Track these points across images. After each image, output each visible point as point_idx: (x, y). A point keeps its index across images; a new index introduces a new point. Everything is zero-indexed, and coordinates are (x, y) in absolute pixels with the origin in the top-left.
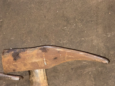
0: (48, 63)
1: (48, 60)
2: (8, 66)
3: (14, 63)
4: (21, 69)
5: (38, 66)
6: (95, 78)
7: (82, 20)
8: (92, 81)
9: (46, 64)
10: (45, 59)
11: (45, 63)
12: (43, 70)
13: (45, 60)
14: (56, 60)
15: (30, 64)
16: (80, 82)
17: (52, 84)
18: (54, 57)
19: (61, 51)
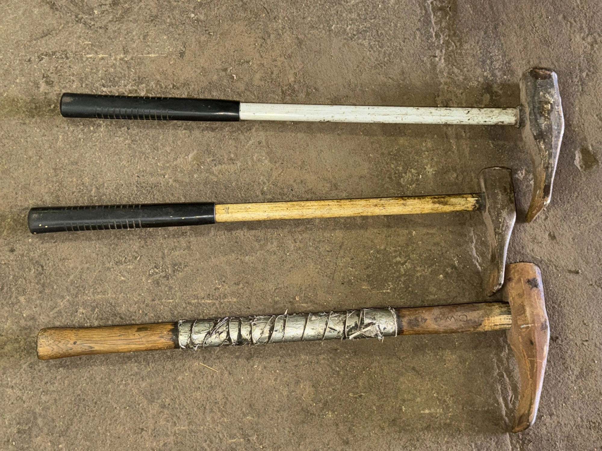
0: (524, 330)
1: (528, 330)
2: (518, 271)
3: (522, 279)
4: (513, 288)
5: (519, 315)
6: (487, 411)
7: (583, 402)
8: (483, 407)
9: (522, 327)
10: (530, 325)
11: (525, 326)
12: (510, 323)
13: (528, 327)
14: (529, 343)
15: (522, 302)
16: (481, 387)
17: (479, 341)
18: (533, 341)
19: (543, 353)
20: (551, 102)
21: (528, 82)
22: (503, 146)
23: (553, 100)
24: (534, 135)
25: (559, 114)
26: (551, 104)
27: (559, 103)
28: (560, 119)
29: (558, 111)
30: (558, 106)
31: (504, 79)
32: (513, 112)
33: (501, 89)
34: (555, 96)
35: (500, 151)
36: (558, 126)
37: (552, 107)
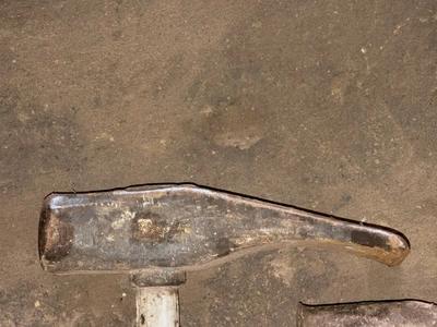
20: (133, 216)
21: (77, 266)
22: (216, 313)
23: (128, 212)
24: (215, 258)
25: (162, 199)
26: (137, 217)
27: (133, 198)
28: (175, 197)
29: (156, 201)
30: (141, 201)
31: (42, 306)
32: (150, 300)
33: (70, 315)
34: (117, 205)
35: (228, 319)
36: (193, 202)
37: (147, 215)
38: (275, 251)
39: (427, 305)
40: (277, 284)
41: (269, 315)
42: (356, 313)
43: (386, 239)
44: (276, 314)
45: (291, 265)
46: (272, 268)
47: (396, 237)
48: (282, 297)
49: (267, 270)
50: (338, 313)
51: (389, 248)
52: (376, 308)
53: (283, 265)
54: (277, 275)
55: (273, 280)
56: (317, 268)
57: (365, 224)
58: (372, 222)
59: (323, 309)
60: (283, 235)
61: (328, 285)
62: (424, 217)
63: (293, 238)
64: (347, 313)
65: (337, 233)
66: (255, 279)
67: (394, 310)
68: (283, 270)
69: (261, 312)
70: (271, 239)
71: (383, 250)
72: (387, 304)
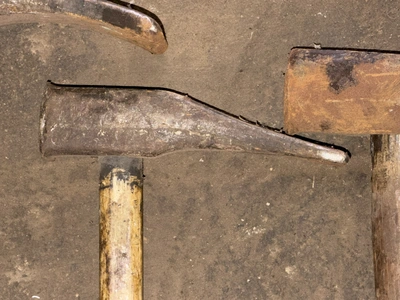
2: (308, 106)
3: (328, 100)
15: (387, 109)
38: (34, 25)
39: (179, 97)
40: (32, 60)
41: (20, 92)
42: (103, 98)
43: (137, 20)
44: (28, 91)
45: (50, 42)
46: (29, 44)
47: (148, 19)
48: (37, 75)
49: (23, 45)
50: (84, 96)
51: (139, 31)
52: (124, 94)
53: (42, 41)
54: (34, 51)
55: (29, 56)
56: (77, 48)
57: (133, 7)
58: (140, 5)
59: (70, 90)
60: (32, 6)
61: (86, 67)
62: (196, 5)
63: (42, 10)
64: (95, 97)
65: (88, 9)
66: (9, 53)
67: (143, 99)
68: (40, 46)
69: (11, 89)
70: (18, 9)
71: (134, 32)
72: (137, 91)
